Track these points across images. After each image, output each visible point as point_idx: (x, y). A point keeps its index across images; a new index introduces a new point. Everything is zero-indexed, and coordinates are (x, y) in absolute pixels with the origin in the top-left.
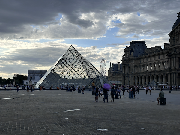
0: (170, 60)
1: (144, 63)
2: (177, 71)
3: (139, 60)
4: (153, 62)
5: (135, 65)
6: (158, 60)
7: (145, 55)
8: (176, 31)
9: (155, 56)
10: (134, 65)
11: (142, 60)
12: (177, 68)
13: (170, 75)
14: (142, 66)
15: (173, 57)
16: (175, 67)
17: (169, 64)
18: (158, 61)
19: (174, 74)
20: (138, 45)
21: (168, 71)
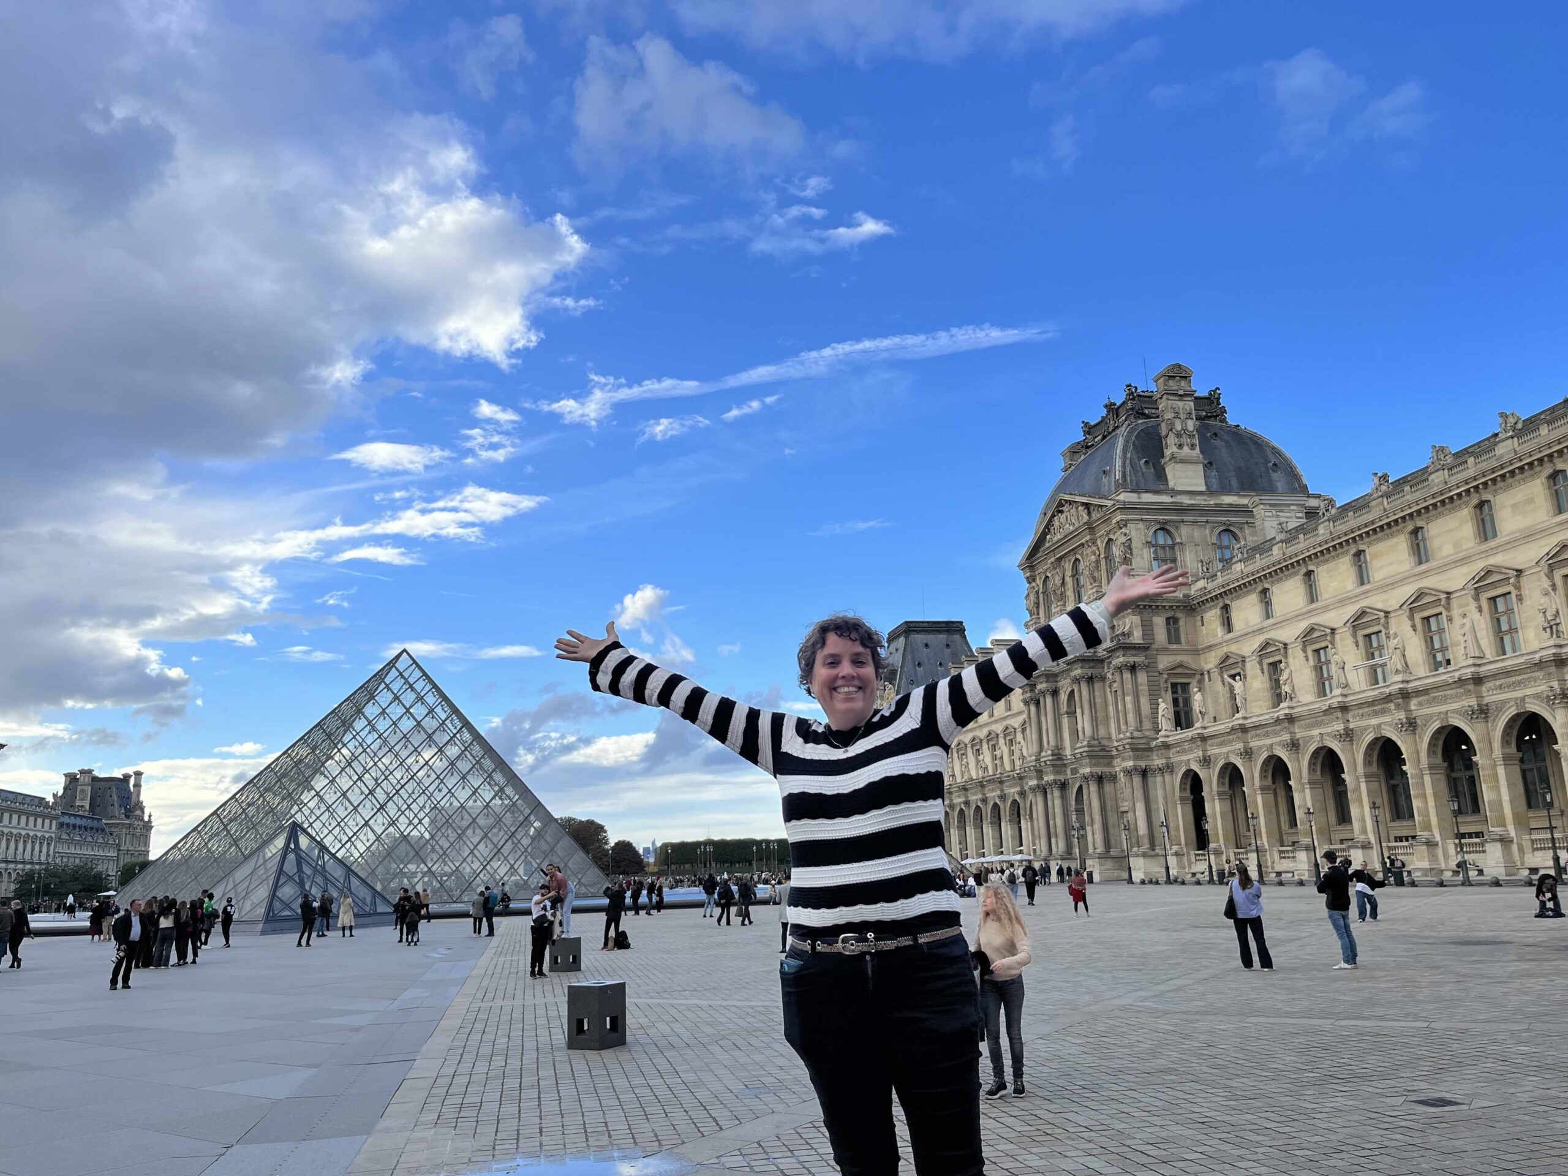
0: (1033, 708)
2: (1069, 772)
4: (985, 731)
6: (1005, 718)
8: (1047, 545)
12: (1068, 752)
13: (1040, 800)
15: (1043, 693)
16: (1057, 747)
17: (1035, 736)
18: (1005, 723)
19: (1057, 793)
20: (927, 645)
21: (1031, 778)
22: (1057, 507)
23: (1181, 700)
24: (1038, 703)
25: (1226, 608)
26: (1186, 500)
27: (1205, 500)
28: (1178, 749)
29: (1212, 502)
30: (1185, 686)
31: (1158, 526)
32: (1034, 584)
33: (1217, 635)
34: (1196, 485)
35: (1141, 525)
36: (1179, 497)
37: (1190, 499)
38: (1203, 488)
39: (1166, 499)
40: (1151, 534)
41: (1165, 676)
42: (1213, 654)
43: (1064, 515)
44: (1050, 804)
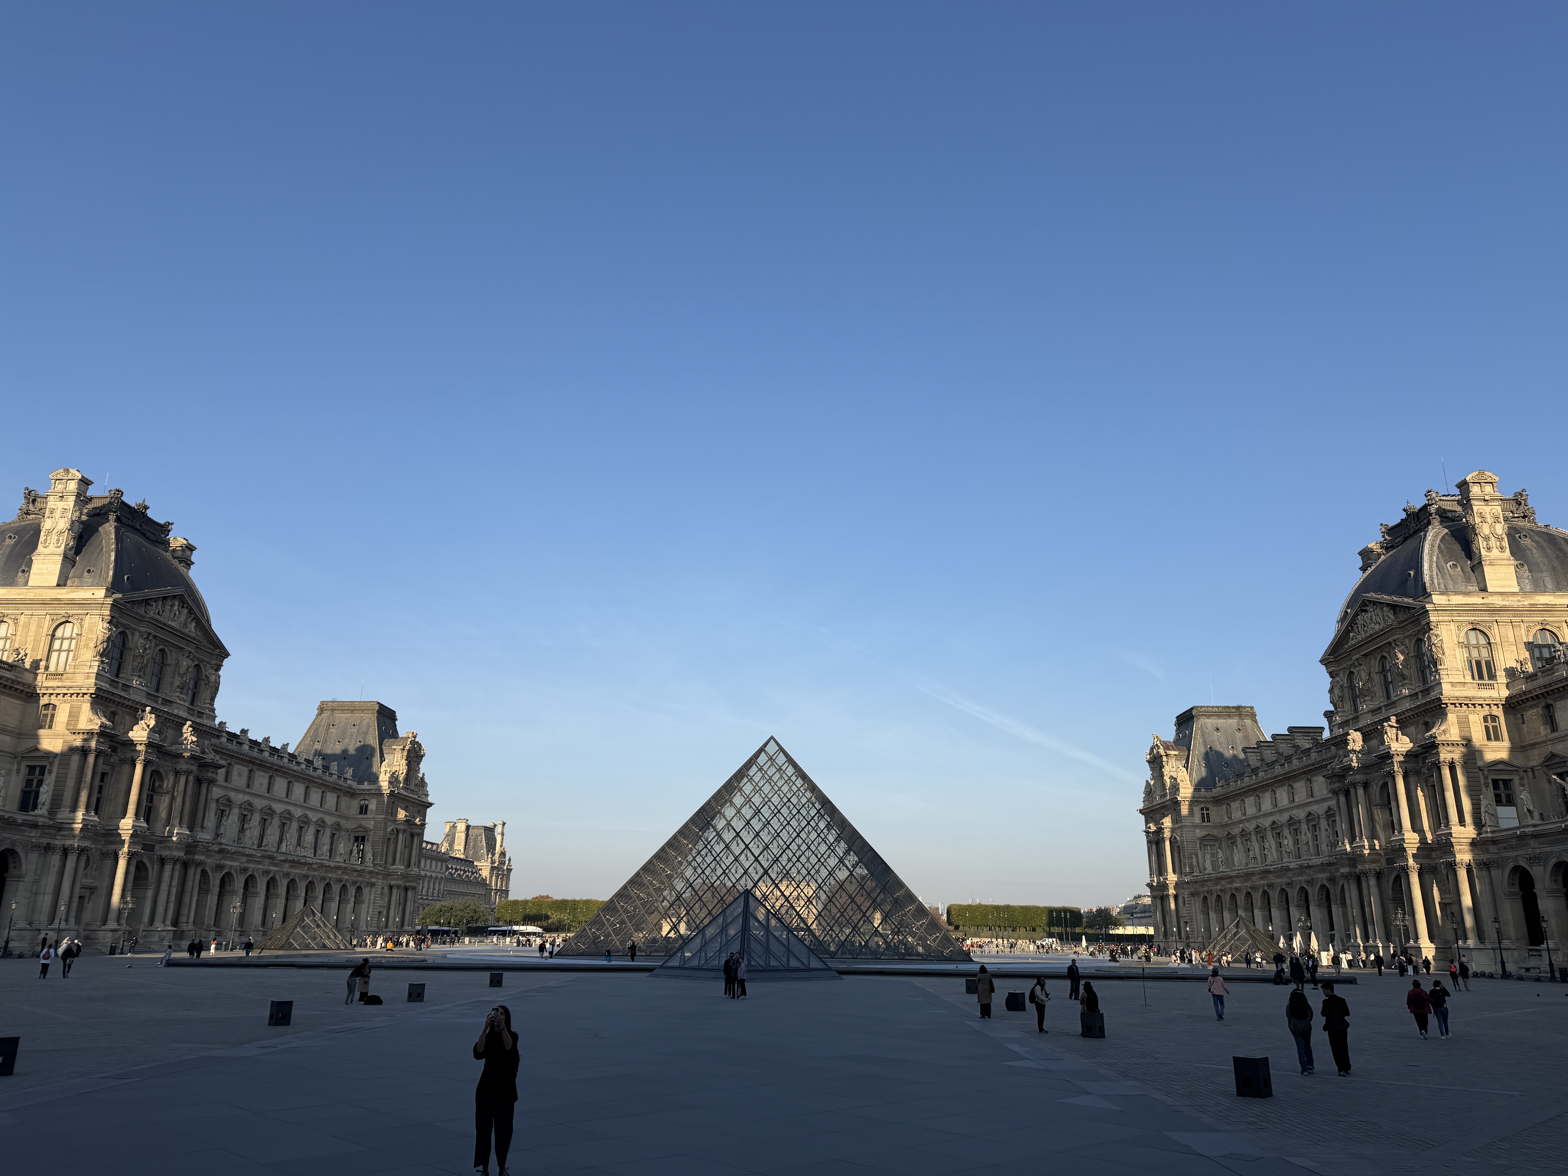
0: (1342, 799)
1: (1247, 820)
2: (1384, 862)
3: (1224, 807)
4: (1286, 816)
5: (1204, 833)
7: (1246, 779)
8: (1351, 642)
9: (1288, 779)
10: (1199, 833)
11: (1235, 805)
12: (1382, 842)
13: (1353, 886)
14: (1239, 840)
15: (1354, 785)
17: (1345, 825)
19: (1372, 881)
20: (1217, 729)
21: (1342, 865)
22: (1360, 606)
23: (1503, 796)
24: (1347, 793)
25: (1548, 707)
26: (1498, 601)
27: (1519, 601)
28: (1504, 845)
29: (1526, 603)
30: (1506, 783)
31: (1471, 627)
32: (1337, 679)
33: (1540, 733)
34: (1510, 586)
35: (1452, 626)
36: (1490, 598)
37: (1502, 600)
38: (1516, 589)
39: (1476, 600)
40: (1463, 634)
41: (1486, 773)
42: (1536, 752)
43: (1369, 615)
44: (1365, 892)
